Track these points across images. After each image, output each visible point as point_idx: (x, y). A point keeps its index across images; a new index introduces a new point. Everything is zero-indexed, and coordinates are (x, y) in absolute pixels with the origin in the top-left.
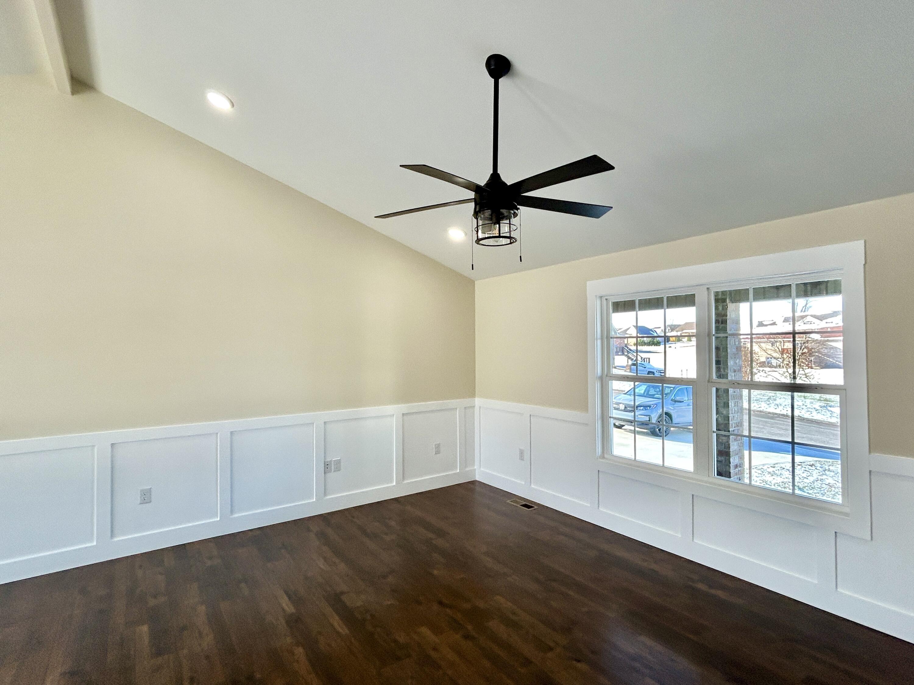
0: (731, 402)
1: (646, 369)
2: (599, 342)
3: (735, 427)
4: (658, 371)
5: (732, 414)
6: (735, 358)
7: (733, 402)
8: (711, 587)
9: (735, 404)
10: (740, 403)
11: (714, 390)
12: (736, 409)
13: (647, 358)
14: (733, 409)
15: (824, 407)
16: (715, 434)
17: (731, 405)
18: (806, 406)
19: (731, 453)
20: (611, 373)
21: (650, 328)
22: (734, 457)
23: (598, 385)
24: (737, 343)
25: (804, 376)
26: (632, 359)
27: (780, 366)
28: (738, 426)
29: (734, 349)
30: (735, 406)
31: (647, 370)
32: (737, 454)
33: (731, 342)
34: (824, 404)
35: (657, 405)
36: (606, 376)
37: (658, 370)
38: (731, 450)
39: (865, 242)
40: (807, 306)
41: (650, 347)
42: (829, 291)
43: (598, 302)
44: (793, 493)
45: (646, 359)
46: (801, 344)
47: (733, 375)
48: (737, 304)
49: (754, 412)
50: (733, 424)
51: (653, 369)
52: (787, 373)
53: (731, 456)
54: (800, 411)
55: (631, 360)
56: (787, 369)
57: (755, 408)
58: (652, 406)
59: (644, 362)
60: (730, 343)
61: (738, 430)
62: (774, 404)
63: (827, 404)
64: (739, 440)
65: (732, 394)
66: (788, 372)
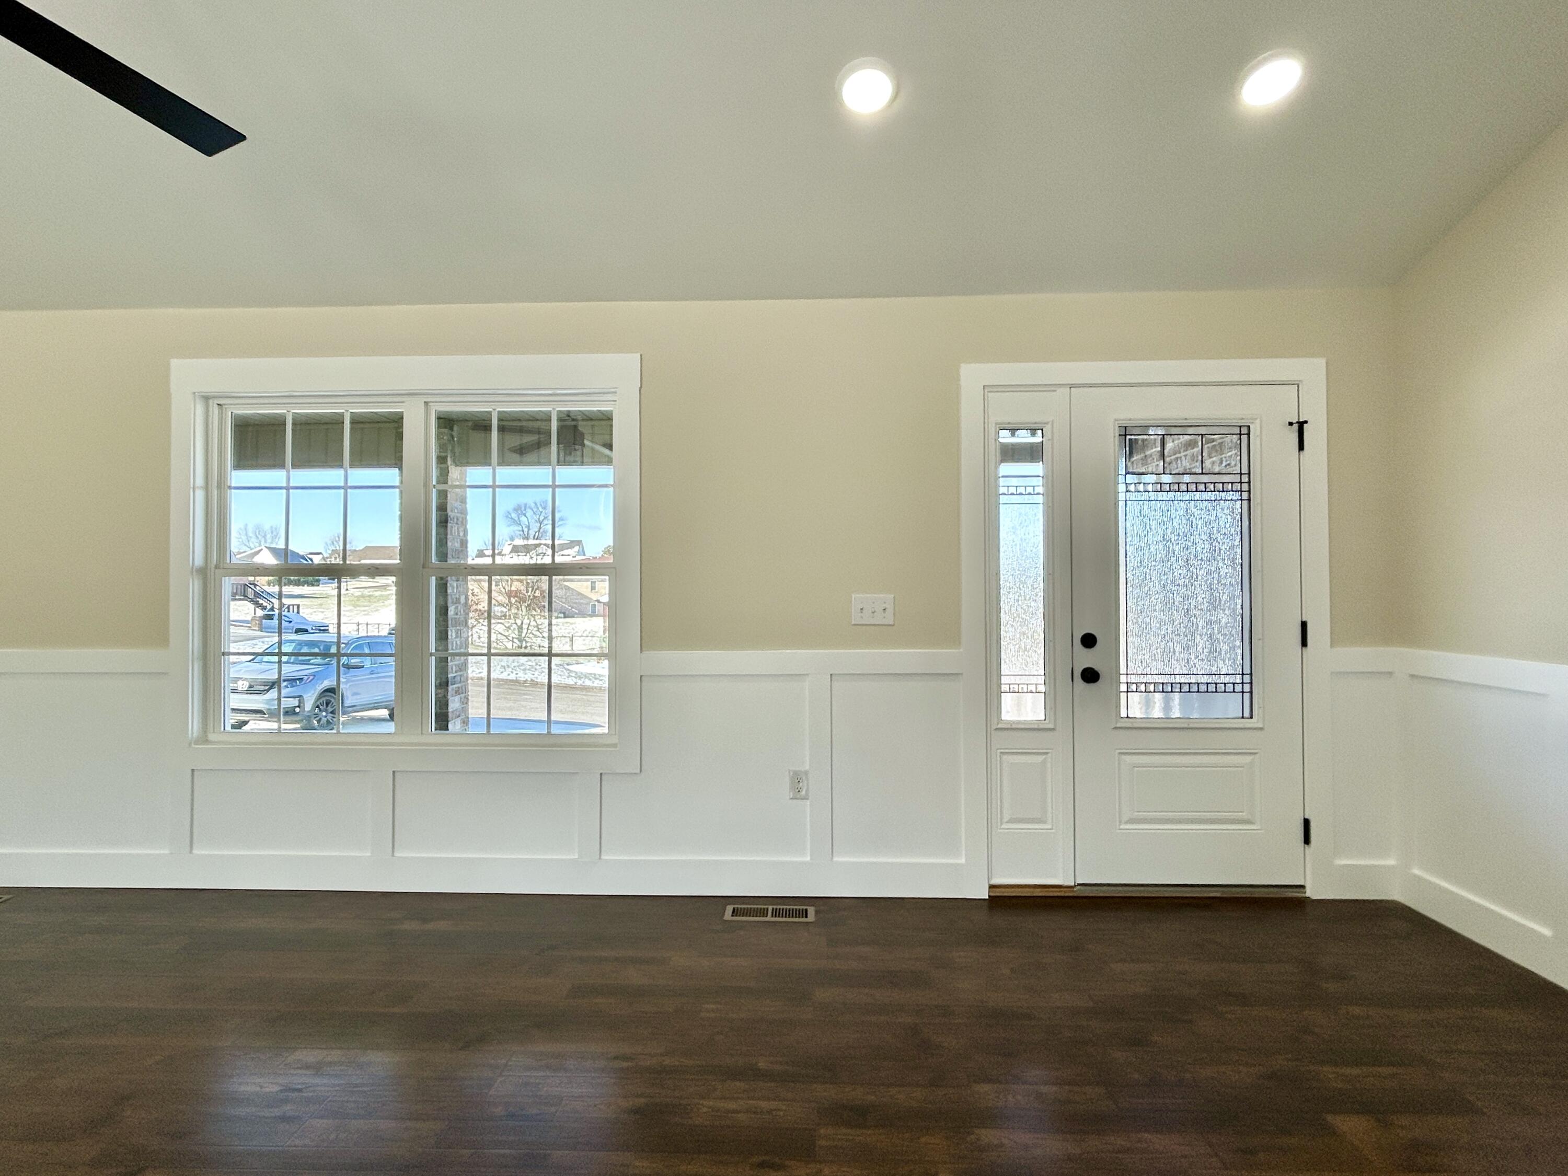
0: (451, 630)
1: (291, 624)
2: (200, 495)
3: (456, 672)
4: (314, 628)
5: (452, 649)
6: (458, 558)
7: (453, 631)
8: (425, 921)
9: (457, 633)
10: (464, 632)
11: (433, 580)
12: (458, 643)
13: (293, 605)
14: (454, 642)
15: (560, 665)
16: (433, 658)
17: (452, 636)
18: (540, 665)
19: (450, 715)
20: (228, 561)
21: (301, 553)
22: (453, 721)
23: (195, 586)
24: (462, 534)
25: (536, 629)
26: (264, 608)
27: (505, 616)
28: (460, 670)
29: (457, 542)
30: (457, 637)
31: (293, 627)
32: (459, 716)
33: (453, 531)
34: (560, 663)
35: (315, 676)
36: (217, 567)
37: (315, 626)
38: (450, 710)
39: (641, 355)
40: (541, 530)
41: (301, 587)
42: (585, 460)
43: (200, 409)
44: (548, 732)
45: (291, 607)
46: (533, 582)
47: (455, 585)
48: (465, 468)
49: (472, 680)
50: (454, 667)
51: (307, 624)
52: (514, 626)
53: (449, 719)
54: (533, 673)
55: (262, 609)
56: (515, 620)
57: (474, 674)
58: (306, 678)
59: (289, 611)
60: (451, 534)
61: (461, 676)
62: (500, 666)
63: (564, 661)
64: (463, 693)
65: (453, 616)
66: (516, 624)
